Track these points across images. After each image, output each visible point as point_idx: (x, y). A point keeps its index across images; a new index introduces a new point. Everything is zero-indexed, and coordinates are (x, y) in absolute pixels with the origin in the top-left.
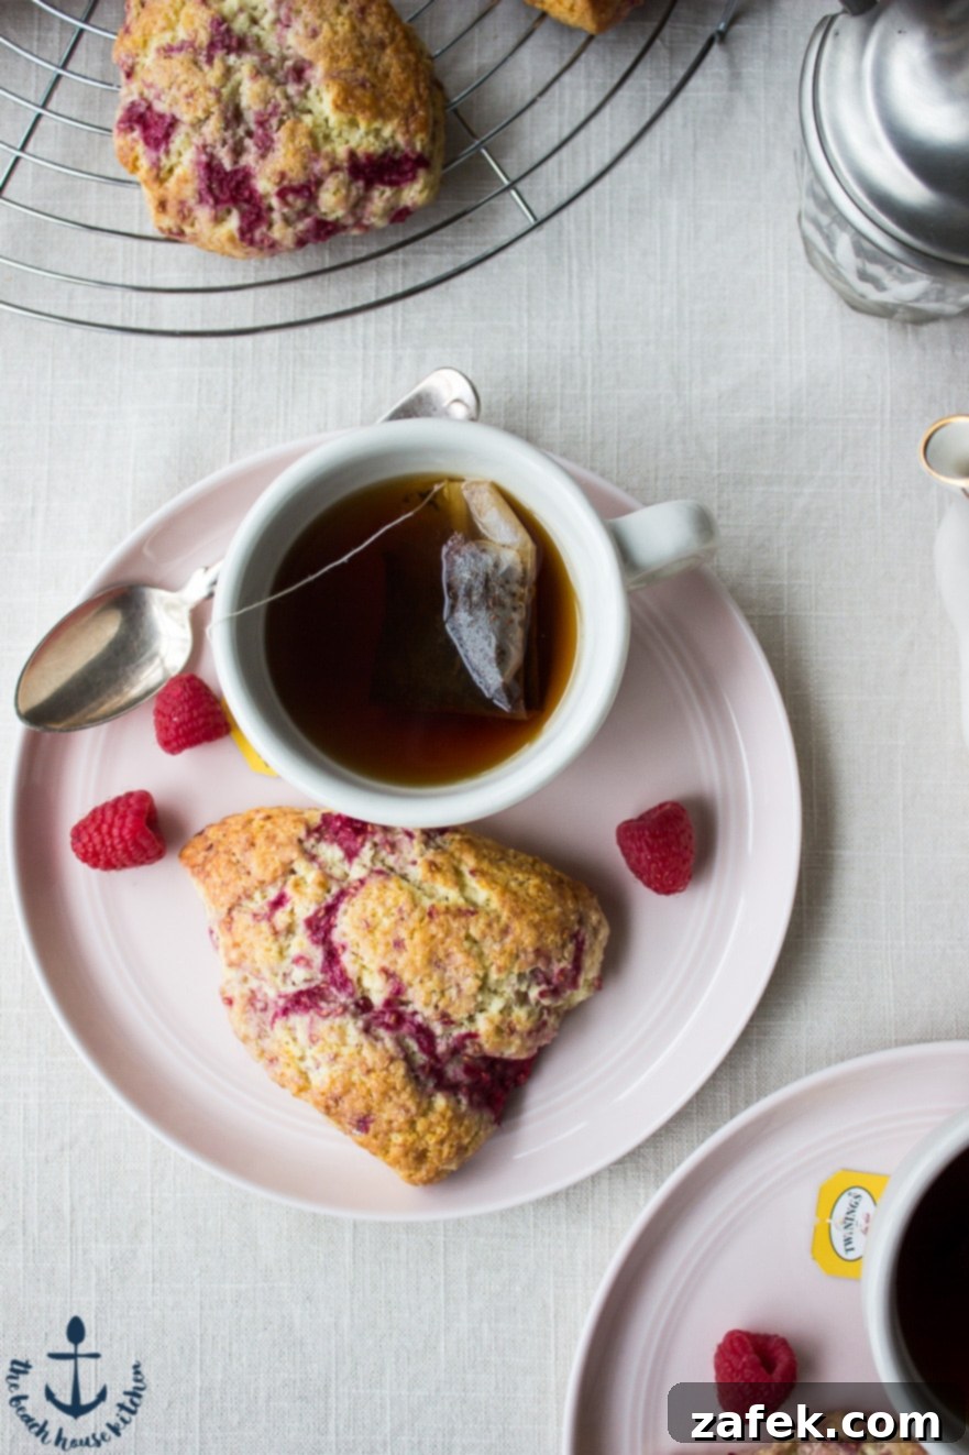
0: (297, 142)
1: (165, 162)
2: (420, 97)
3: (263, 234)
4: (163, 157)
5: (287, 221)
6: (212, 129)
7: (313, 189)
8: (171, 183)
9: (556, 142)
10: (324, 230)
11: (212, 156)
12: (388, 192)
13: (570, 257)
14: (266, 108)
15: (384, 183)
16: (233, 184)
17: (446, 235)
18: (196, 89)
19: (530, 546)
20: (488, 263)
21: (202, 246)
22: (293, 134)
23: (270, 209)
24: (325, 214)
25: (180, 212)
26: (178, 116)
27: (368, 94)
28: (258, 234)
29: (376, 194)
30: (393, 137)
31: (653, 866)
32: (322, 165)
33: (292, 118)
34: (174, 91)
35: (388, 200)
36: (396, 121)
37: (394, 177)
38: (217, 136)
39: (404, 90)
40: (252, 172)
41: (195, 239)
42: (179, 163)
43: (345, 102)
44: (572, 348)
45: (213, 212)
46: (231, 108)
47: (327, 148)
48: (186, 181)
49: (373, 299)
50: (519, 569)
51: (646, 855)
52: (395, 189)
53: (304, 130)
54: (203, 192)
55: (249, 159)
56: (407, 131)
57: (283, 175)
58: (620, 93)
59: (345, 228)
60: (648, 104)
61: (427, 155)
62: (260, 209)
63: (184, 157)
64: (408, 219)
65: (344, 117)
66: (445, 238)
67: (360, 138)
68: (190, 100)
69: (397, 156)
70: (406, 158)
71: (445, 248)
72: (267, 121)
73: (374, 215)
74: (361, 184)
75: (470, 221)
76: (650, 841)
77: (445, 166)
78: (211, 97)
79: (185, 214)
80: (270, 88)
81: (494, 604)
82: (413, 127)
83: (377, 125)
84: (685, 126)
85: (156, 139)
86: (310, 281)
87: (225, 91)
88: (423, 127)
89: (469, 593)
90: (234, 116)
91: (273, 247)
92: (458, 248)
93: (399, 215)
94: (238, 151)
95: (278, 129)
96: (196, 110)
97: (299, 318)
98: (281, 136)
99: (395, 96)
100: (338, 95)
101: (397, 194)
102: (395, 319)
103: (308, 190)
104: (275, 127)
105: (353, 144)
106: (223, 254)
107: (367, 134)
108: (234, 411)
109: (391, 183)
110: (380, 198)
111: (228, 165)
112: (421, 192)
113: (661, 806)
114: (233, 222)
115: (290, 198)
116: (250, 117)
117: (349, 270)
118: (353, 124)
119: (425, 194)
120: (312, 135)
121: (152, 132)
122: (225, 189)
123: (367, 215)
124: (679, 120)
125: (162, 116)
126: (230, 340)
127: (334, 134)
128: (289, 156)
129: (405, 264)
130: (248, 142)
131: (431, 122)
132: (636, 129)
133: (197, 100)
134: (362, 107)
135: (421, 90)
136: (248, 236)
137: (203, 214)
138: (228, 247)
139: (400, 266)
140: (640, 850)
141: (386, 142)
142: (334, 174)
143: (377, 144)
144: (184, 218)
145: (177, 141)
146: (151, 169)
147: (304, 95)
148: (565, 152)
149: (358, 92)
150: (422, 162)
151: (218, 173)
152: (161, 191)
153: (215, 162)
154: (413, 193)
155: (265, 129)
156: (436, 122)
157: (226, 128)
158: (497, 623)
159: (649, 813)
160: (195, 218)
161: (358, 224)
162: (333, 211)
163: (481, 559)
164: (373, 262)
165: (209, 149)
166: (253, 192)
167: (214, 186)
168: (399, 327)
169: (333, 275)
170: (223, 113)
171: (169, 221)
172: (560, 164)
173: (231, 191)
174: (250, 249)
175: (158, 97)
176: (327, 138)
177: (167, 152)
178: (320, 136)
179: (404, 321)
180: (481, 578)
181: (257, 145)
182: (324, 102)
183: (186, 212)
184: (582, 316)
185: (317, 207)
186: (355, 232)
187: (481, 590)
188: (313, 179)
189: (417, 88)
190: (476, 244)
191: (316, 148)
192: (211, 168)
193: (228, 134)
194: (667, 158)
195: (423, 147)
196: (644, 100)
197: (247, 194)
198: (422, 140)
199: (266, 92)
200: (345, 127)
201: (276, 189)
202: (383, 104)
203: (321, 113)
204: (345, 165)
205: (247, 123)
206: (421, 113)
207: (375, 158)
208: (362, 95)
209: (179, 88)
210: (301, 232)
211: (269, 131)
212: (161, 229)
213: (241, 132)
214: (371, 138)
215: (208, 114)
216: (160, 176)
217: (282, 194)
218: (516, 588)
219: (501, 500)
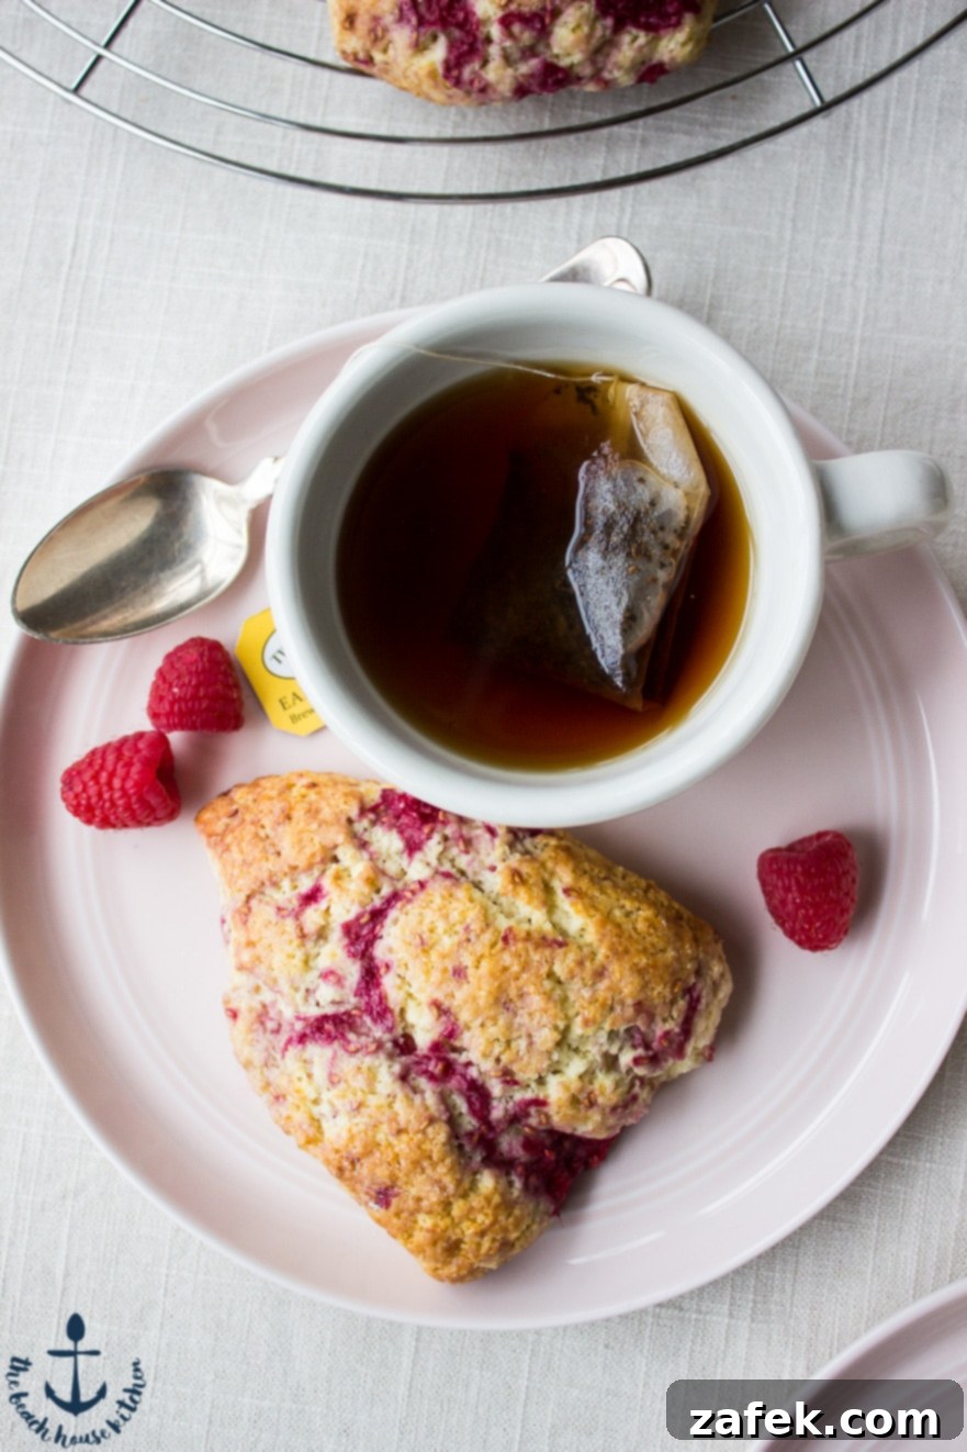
3: (473, 73)
5: (509, 59)
7: (547, 21)
10: (553, 78)
12: (642, 37)
13: (856, 160)
15: (638, 23)
16: (445, 1)
19: (703, 489)
23: (488, 41)
24: (558, 57)
25: (372, 31)
28: (466, 71)
29: (625, 37)
31: (802, 912)
37: (653, 17)
41: (385, 70)
44: (843, 274)
45: (414, 36)
50: (681, 515)
51: (794, 896)
59: (579, 79)
62: (475, 39)
64: (660, 78)
73: (619, 69)
74: (608, 22)
76: (801, 879)
79: (377, 35)
81: (638, 553)
86: (520, 146)
91: (484, 92)
92: (715, 130)
93: (650, 73)
101: (653, 43)
102: (622, 210)
103: (542, 20)
109: (647, 25)
110: (630, 45)
112: (681, 43)
113: (820, 835)
114: (437, 51)
115: (515, 29)
119: (684, 48)
123: (609, 66)
129: (644, 142)
136: (454, 72)
137: (400, 36)
138: (427, 86)
139: (638, 144)
140: (788, 889)
144: (376, 40)
152: (352, 2)
154: (673, 46)
158: (636, 578)
159: (803, 841)
160: (390, 42)
161: (597, 76)
162: (568, 55)
163: (635, 490)
166: (469, 15)
168: (626, 221)
171: (356, 42)
174: (455, 91)
179: (634, 214)
180: (631, 514)
183: (379, 32)
184: (861, 237)
185: (548, 46)
186: (591, 88)
187: (625, 529)
188: (548, 6)
197: (461, 16)
201: (499, 16)
210: (524, 77)
212: (344, 54)
217: (506, 22)
218: (671, 539)
219: (681, 421)
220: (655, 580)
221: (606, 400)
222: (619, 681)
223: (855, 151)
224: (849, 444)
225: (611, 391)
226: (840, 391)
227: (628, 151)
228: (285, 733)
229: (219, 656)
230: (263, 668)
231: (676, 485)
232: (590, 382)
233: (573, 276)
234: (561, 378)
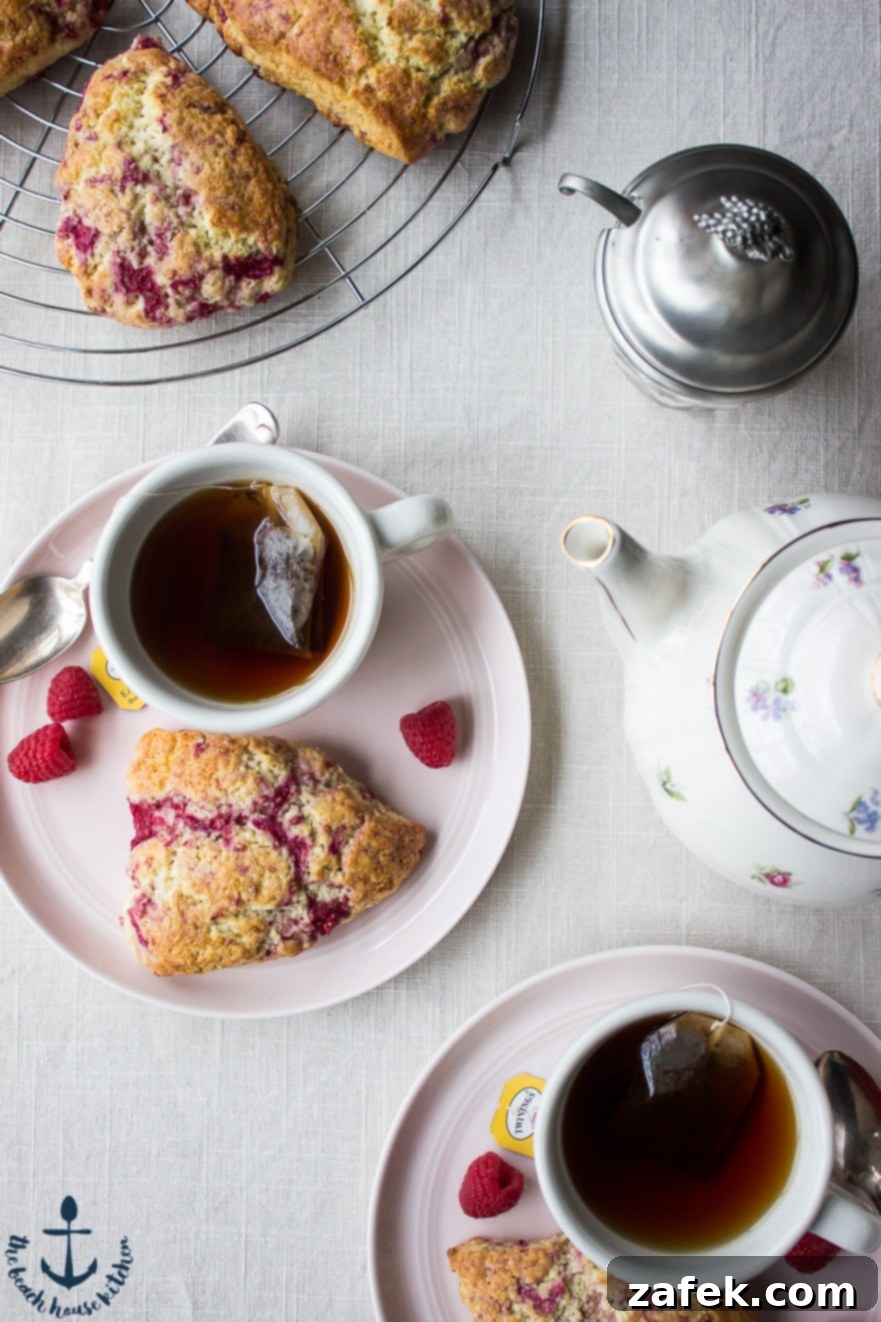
0: (185, 249)
1: (91, 262)
2: (275, 215)
3: (162, 313)
4: (89, 258)
5: (179, 304)
6: (124, 239)
7: (197, 282)
8: (95, 277)
9: (384, 240)
10: (206, 310)
11: (124, 259)
12: (253, 283)
13: (392, 326)
14: (162, 225)
15: (249, 277)
16: (139, 278)
17: (301, 309)
18: (112, 211)
19: (321, 535)
20: (331, 331)
21: (119, 320)
22: (182, 244)
23: (167, 296)
24: (207, 299)
25: (102, 297)
26: (100, 229)
27: (237, 214)
28: (158, 313)
29: (244, 284)
30: (255, 244)
31: (424, 747)
32: (203, 266)
33: (182, 232)
34: (97, 211)
35: (253, 288)
36: (257, 233)
37: (257, 273)
38: (128, 244)
39: (263, 211)
40: (153, 270)
41: (113, 315)
42: (101, 262)
43: (220, 219)
44: (392, 393)
45: (125, 298)
46: (138, 224)
47: (206, 253)
48: (106, 276)
49: (247, 357)
50: (312, 551)
51: (419, 739)
52: (257, 281)
53: (190, 241)
54: (118, 284)
55: (151, 261)
56: (266, 240)
57: (175, 273)
58: (431, 203)
59: (222, 308)
60: (452, 211)
61: (281, 256)
62: (159, 296)
63: (104, 258)
64: (269, 300)
65: (219, 231)
66: (300, 311)
67: (232, 246)
68: (109, 218)
69: (259, 257)
70: (265, 259)
71: (300, 318)
72: (163, 234)
73: (244, 299)
74: (232, 278)
75: (319, 298)
76: (422, 729)
77: (297, 261)
78: (123, 217)
79: (105, 298)
80: (166, 211)
81: (292, 576)
82: (270, 237)
83: (243, 236)
84: (478, 228)
85: (85, 245)
86: (200, 345)
87: (134, 212)
88: (278, 236)
89: (275, 568)
90: (140, 229)
91: (170, 322)
92: (310, 318)
93: (262, 298)
94: (143, 255)
95: (171, 240)
96: (112, 226)
97: (192, 371)
98: (173, 245)
99: (257, 215)
100: (215, 215)
101: (260, 284)
102: (263, 371)
103: (194, 282)
104: (169, 238)
105: (226, 250)
106: (134, 326)
107: (237, 242)
108: (144, 438)
109: (255, 277)
110: (247, 287)
111: (135, 265)
112: (277, 282)
113: (434, 704)
114: (140, 305)
115: (181, 288)
116: (152, 231)
117: (230, 336)
118: (226, 235)
119: (280, 284)
120: (196, 244)
121: (82, 240)
122: (134, 282)
123: (237, 299)
124: (474, 224)
125: (89, 229)
126: (142, 388)
127: (213, 242)
128: (179, 259)
129: (271, 330)
130: (150, 249)
131: (284, 232)
132: (442, 230)
133: (112, 219)
134: (232, 224)
135: (277, 210)
136: (151, 315)
137: (119, 299)
138: (137, 322)
139: (267, 332)
140: (415, 735)
141: (251, 247)
142: (212, 271)
143: (244, 249)
144: (105, 301)
145: (100, 247)
146: (81, 267)
147: (190, 215)
148: (389, 247)
149: (229, 213)
150: (277, 261)
151: (129, 270)
152: (88, 282)
153: (126, 263)
154: (272, 284)
155: (162, 239)
156: (289, 231)
157: (134, 239)
158: (293, 590)
159: (425, 709)
160: (113, 302)
161: (232, 304)
162: (213, 297)
163: (285, 543)
164: (247, 330)
165: (122, 254)
166: (153, 284)
167: (126, 279)
168: (265, 378)
169: (218, 340)
170: (132, 227)
171: (94, 303)
172: (386, 255)
173: (138, 283)
174: (153, 324)
175: (86, 215)
176: (207, 245)
177: (93, 255)
178: (202, 244)
179: (269, 372)
180: (284, 556)
181: (156, 251)
182: (204, 219)
183: (106, 297)
184: (399, 370)
185: (201, 294)
186: (230, 310)
187: (283, 565)
188: (196, 275)
189: (273, 209)
190: (324, 315)
191: (199, 253)
192: (123, 267)
193: (135, 243)
194: (465, 252)
195: (278, 251)
196: (449, 208)
197: (149, 285)
198: (277, 246)
199: (162, 213)
200: (220, 238)
201: (170, 282)
202: (247, 221)
203: (203, 227)
204: (220, 265)
205: (149, 234)
206: (276, 227)
207: (242, 260)
208: (234, 215)
209: (101, 209)
210: (190, 312)
211: (165, 242)
212: (89, 307)
213: (145, 241)
214: (240, 245)
215: (121, 229)
216: (87, 271)
217: (174, 286)
218: (308, 565)
219: (302, 501)
220: (304, 589)
221: (262, 497)
222: (297, 646)
223: (391, 321)
224: (405, 490)
225: (264, 492)
226: (397, 459)
227: (262, 340)
228: (127, 710)
229: (81, 675)
230: (107, 677)
231: (306, 536)
232: (250, 490)
233: (228, 437)
234: (236, 489)
